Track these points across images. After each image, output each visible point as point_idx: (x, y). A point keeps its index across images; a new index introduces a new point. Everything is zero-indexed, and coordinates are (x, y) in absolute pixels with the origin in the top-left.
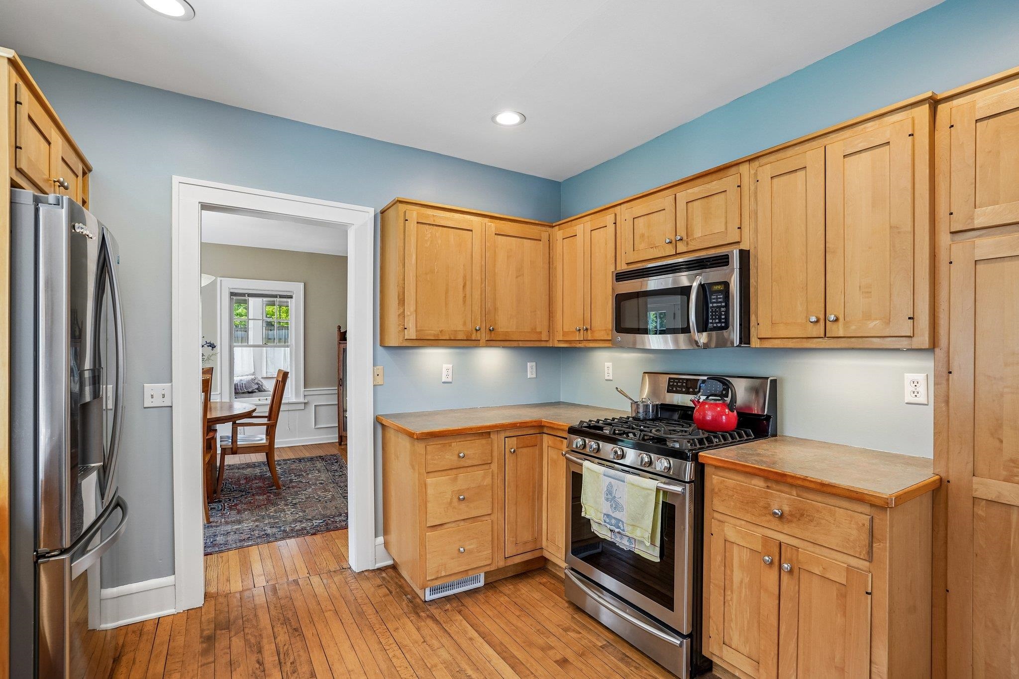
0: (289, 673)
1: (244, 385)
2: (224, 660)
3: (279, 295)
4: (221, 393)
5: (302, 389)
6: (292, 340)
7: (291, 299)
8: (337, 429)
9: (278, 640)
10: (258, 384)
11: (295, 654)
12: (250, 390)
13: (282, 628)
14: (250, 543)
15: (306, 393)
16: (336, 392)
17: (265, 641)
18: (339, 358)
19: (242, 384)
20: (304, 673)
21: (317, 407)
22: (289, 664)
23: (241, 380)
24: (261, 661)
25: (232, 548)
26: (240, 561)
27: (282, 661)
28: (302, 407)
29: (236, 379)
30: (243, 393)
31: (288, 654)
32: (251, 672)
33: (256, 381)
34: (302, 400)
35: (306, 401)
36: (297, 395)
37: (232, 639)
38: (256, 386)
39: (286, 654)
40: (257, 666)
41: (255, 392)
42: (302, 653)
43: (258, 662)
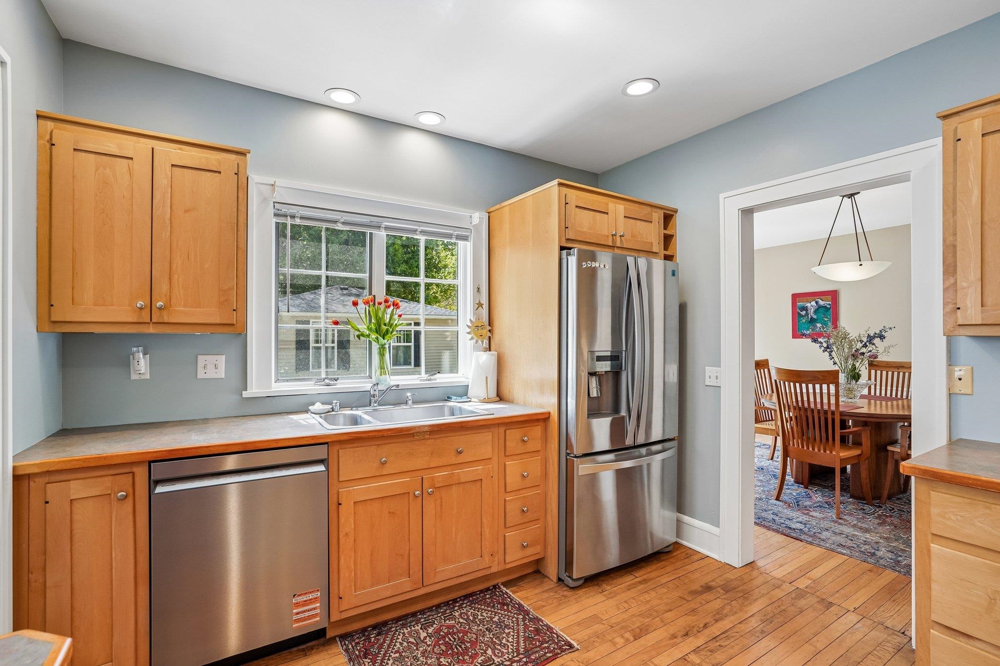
0: (708, 648)
2: (692, 605)
9: (740, 625)
11: (733, 644)
13: (757, 622)
14: (845, 552)
17: (732, 618)
20: (715, 658)
22: (718, 644)
24: (708, 625)
25: (823, 546)
26: (814, 559)
27: (718, 639)
31: (729, 639)
32: (694, 625)
37: (718, 599)
39: (728, 638)
40: (702, 625)
42: (737, 648)
43: (705, 625)
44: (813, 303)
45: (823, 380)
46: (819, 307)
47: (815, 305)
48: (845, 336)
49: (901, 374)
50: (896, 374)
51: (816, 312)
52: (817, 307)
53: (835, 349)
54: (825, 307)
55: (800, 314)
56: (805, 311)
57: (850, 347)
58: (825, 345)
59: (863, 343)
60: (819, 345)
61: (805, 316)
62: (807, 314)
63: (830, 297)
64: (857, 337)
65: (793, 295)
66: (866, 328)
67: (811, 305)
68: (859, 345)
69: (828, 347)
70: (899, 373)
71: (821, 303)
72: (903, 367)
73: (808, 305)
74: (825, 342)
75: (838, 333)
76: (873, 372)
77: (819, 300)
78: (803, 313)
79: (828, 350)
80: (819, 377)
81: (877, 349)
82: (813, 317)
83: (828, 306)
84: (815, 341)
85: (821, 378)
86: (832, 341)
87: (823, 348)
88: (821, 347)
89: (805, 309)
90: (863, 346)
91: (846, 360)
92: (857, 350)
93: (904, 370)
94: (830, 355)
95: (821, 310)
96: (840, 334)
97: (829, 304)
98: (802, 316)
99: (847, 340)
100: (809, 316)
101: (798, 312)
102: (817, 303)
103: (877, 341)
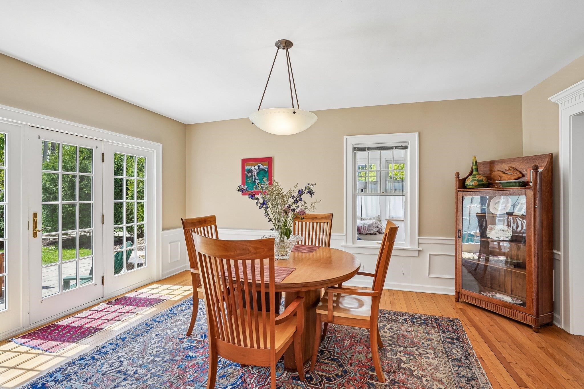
1: (366, 228)
3: (395, 147)
4: (346, 235)
5: (417, 236)
6: (407, 189)
7: (406, 150)
8: (454, 281)
10: (378, 227)
12: (372, 232)
15: (421, 241)
16: (454, 242)
18: (457, 208)
19: (365, 226)
21: (431, 256)
23: (364, 224)
28: (416, 254)
29: (359, 222)
30: (366, 234)
33: (376, 225)
34: (416, 247)
35: (420, 249)
36: (412, 242)
38: (377, 230)
41: (376, 234)
44: (256, 167)
45: (255, 254)
46: (260, 170)
47: (258, 168)
48: (279, 192)
49: (315, 224)
50: (311, 224)
51: (258, 174)
52: (259, 170)
53: (270, 205)
54: (264, 170)
55: (247, 175)
56: (251, 173)
57: (283, 203)
58: (261, 201)
59: (295, 199)
60: (255, 201)
61: (250, 177)
62: (252, 176)
63: (267, 163)
64: (288, 193)
65: (242, 160)
66: (295, 185)
67: (255, 168)
68: (291, 201)
69: (264, 204)
70: (313, 223)
71: (262, 167)
72: (316, 218)
73: (253, 168)
74: (262, 198)
75: (273, 188)
76: (297, 222)
77: (260, 164)
78: (250, 175)
79: (265, 206)
80: (251, 249)
81: (306, 205)
82: (256, 178)
83: (266, 170)
84: (252, 196)
85: (253, 251)
86: (267, 197)
87: (259, 205)
88: (257, 203)
89: (250, 171)
90: (294, 203)
91: (280, 216)
92: (289, 207)
93: (317, 221)
94: (266, 212)
95: (262, 172)
96: (275, 189)
97: (267, 168)
98: (248, 177)
99: (280, 196)
100: (254, 177)
101: (246, 174)
102: (259, 166)
103: (305, 197)
